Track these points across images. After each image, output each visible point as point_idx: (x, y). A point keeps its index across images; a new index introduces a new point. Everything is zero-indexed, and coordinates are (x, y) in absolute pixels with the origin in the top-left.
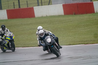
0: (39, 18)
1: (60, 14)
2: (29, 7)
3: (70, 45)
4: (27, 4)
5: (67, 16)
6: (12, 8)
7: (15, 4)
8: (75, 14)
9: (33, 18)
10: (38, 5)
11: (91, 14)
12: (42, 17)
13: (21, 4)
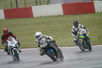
0: (38, 18)
1: (59, 14)
2: (27, 7)
3: (70, 46)
4: (25, 4)
5: (66, 16)
6: (9, 7)
7: (12, 3)
8: (75, 14)
9: (31, 18)
10: (37, 5)
11: (91, 14)
12: (41, 17)
13: (18, 3)
